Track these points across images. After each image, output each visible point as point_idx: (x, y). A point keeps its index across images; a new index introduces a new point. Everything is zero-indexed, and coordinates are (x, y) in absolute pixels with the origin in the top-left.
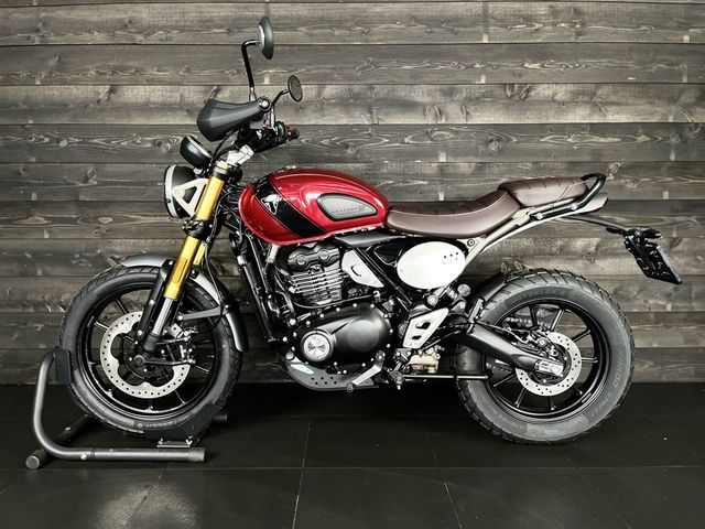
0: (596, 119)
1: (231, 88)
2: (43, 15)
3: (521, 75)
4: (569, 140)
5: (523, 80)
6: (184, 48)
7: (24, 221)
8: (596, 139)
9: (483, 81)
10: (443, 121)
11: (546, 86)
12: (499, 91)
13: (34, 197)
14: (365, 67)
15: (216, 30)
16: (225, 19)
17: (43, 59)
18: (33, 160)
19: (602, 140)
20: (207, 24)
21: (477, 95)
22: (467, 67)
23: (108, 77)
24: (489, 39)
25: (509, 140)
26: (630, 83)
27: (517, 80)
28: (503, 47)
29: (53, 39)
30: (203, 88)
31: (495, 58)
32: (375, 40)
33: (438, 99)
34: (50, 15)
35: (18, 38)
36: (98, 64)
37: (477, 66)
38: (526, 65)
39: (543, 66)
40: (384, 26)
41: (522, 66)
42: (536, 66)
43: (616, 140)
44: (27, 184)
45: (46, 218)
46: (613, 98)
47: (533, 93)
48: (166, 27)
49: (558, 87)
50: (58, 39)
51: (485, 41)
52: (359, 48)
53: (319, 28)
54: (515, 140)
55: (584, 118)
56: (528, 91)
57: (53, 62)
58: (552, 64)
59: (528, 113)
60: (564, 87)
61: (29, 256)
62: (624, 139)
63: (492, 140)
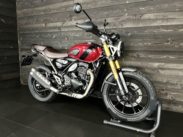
0: (164, 24)
1: (66, 22)
2: (34, 9)
3: (138, 12)
4: (154, 31)
5: (139, 13)
6: (57, 14)
8: (164, 30)
9: (126, 15)
10: (115, 27)
11: (147, 14)
12: (132, 17)
14: (95, 14)
15: (63, 9)
16: (65, 6)
17: (34, 19)
18: (33, 40)
19: (166, 31)
20: (62, 7)
21: (125, 19)
22: (122, 11)
23: (44, 22)
24: (129, 2)
25: (134, 32)
26: (177, 11)
27: (137, 14)
28: (133, 4)
29: (35, 14)
30: (61, 23)
31: (130, 8)
32: (98, 6)
33: (114, 21)
34: (35, 9)
35: (30, 15)
36: (43, 19)
37: (125, 10)
38: (140, 8)
39: (146, 8)
40: (100, 2)
41: (139, 9)
42: (143, 8)
43: (172, 31)
46: (170, 17)
47: (142, 17)
48: (54, 9)
49: (151, 14)
50: (36, 14)
51: (127, 3)
52: (94, 9)
53: (85, 5)
54: (136, 32)
55: (160, 24)
56: (141, 16)
57: (36, 19)
58: (149, 7)
59: (140, 24)
60: (153, 14)
62: (174, 30)
63: (129, 32)
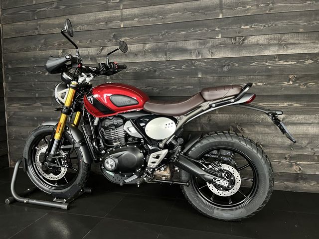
0: (281, 52)
1: (108, 48)
2: (39, 22)
3: (239, 32)
4: (267, 64)
5: (240, 35)
6: (89, 32)
7: (35, 105)
8: (281, 62)
9: (220, 37)
10: (200, 57)
11: (254, 37)
12: (228, 41)
13: (37, 95)
14: (164, 34)
15: (101, 23)
16: (105, 18)
17: (39, 41)
18: (37, 81)
19: (285, 63)
20: (98, 21)
21: (217, 43)
22: (212, 31)
23: (61, 46)
24: (223, 16)
25: (234, 65)
26: (301, 32)
27: (237, 35)
28: (230, 19)
29: (42, 32)
30: (96, 48)
31: (226, 25)
32: (168, 21)
33: (198, 47)
34: (42, 22)
35: (30, 32)
36: (58, 41)
37: (217, 29)
38: (242, 27)
39: (251, 27)
40: (172, 14)
41: (240, 28)
42: (248, 27)
43: (294, 63)
44: (34, 90)
45: (41, 104)
46: (291, 41)
47: (246, 41)
48: (82, 24)
49: (260, 37)
50: (44, 32)
51: (221, 17)
52: (161, 25)
53: (143, 18)
54: (237, 65)
55: (275, 52)
56: (243, 40)
57: (43, 41)
58: (256, 25)
59: (244, 51)
60: (263, 37)
61: (36, 118)
62: (298, 62)
63: (225, 66)
